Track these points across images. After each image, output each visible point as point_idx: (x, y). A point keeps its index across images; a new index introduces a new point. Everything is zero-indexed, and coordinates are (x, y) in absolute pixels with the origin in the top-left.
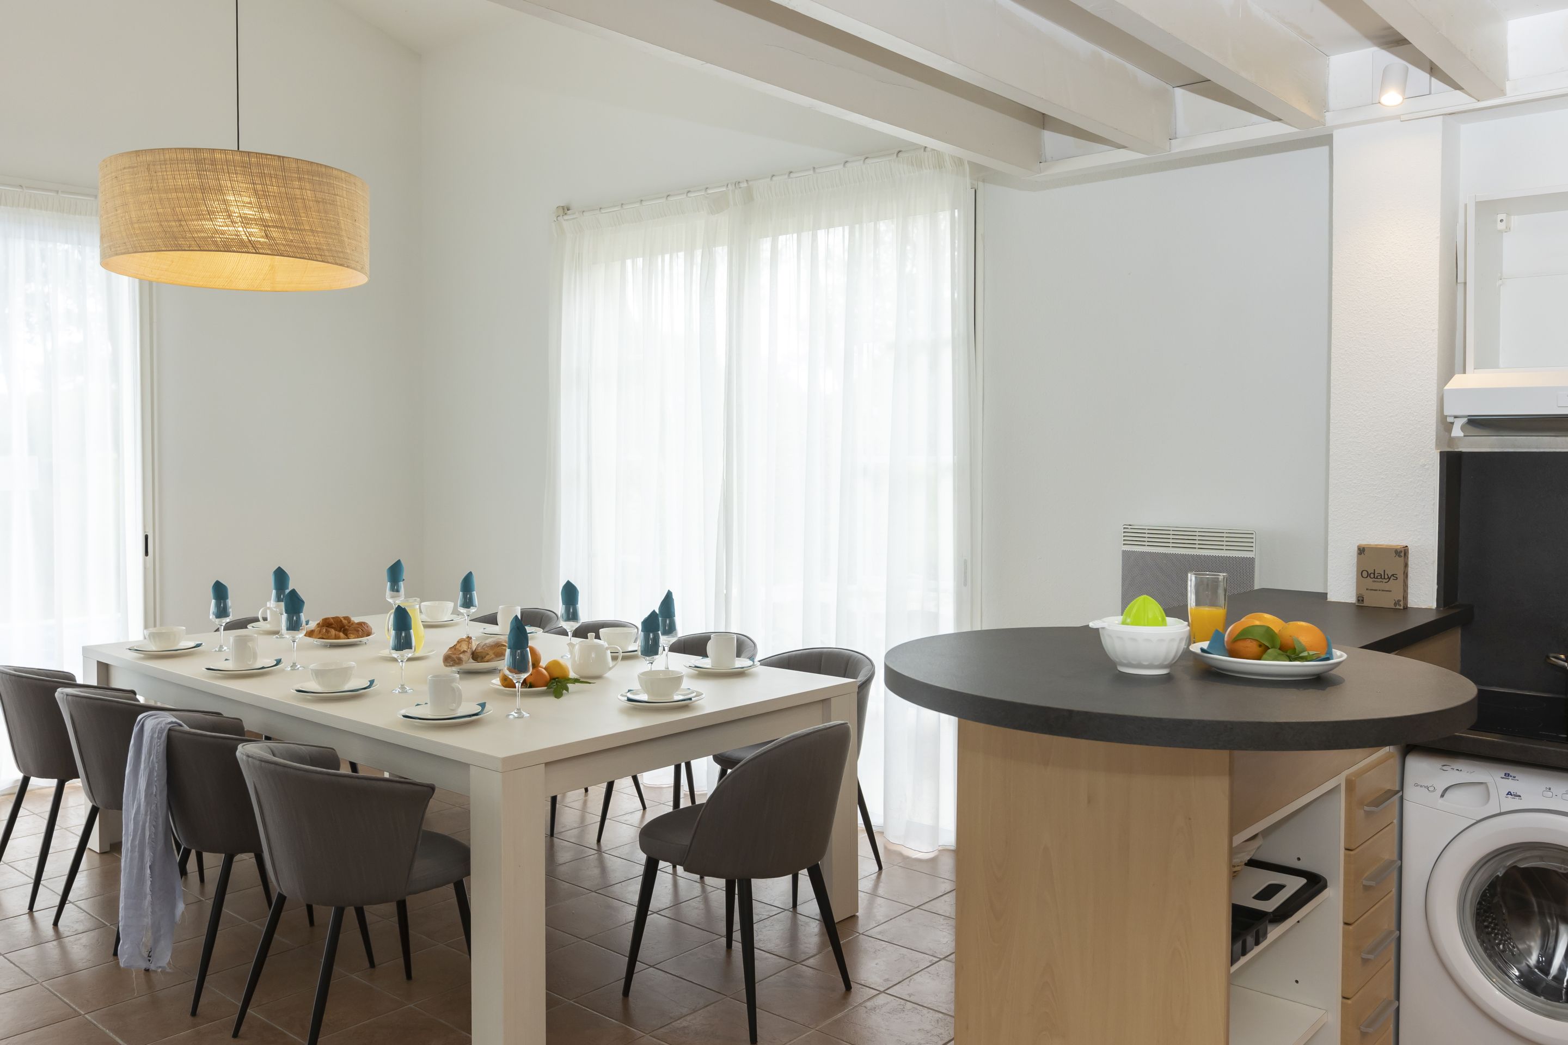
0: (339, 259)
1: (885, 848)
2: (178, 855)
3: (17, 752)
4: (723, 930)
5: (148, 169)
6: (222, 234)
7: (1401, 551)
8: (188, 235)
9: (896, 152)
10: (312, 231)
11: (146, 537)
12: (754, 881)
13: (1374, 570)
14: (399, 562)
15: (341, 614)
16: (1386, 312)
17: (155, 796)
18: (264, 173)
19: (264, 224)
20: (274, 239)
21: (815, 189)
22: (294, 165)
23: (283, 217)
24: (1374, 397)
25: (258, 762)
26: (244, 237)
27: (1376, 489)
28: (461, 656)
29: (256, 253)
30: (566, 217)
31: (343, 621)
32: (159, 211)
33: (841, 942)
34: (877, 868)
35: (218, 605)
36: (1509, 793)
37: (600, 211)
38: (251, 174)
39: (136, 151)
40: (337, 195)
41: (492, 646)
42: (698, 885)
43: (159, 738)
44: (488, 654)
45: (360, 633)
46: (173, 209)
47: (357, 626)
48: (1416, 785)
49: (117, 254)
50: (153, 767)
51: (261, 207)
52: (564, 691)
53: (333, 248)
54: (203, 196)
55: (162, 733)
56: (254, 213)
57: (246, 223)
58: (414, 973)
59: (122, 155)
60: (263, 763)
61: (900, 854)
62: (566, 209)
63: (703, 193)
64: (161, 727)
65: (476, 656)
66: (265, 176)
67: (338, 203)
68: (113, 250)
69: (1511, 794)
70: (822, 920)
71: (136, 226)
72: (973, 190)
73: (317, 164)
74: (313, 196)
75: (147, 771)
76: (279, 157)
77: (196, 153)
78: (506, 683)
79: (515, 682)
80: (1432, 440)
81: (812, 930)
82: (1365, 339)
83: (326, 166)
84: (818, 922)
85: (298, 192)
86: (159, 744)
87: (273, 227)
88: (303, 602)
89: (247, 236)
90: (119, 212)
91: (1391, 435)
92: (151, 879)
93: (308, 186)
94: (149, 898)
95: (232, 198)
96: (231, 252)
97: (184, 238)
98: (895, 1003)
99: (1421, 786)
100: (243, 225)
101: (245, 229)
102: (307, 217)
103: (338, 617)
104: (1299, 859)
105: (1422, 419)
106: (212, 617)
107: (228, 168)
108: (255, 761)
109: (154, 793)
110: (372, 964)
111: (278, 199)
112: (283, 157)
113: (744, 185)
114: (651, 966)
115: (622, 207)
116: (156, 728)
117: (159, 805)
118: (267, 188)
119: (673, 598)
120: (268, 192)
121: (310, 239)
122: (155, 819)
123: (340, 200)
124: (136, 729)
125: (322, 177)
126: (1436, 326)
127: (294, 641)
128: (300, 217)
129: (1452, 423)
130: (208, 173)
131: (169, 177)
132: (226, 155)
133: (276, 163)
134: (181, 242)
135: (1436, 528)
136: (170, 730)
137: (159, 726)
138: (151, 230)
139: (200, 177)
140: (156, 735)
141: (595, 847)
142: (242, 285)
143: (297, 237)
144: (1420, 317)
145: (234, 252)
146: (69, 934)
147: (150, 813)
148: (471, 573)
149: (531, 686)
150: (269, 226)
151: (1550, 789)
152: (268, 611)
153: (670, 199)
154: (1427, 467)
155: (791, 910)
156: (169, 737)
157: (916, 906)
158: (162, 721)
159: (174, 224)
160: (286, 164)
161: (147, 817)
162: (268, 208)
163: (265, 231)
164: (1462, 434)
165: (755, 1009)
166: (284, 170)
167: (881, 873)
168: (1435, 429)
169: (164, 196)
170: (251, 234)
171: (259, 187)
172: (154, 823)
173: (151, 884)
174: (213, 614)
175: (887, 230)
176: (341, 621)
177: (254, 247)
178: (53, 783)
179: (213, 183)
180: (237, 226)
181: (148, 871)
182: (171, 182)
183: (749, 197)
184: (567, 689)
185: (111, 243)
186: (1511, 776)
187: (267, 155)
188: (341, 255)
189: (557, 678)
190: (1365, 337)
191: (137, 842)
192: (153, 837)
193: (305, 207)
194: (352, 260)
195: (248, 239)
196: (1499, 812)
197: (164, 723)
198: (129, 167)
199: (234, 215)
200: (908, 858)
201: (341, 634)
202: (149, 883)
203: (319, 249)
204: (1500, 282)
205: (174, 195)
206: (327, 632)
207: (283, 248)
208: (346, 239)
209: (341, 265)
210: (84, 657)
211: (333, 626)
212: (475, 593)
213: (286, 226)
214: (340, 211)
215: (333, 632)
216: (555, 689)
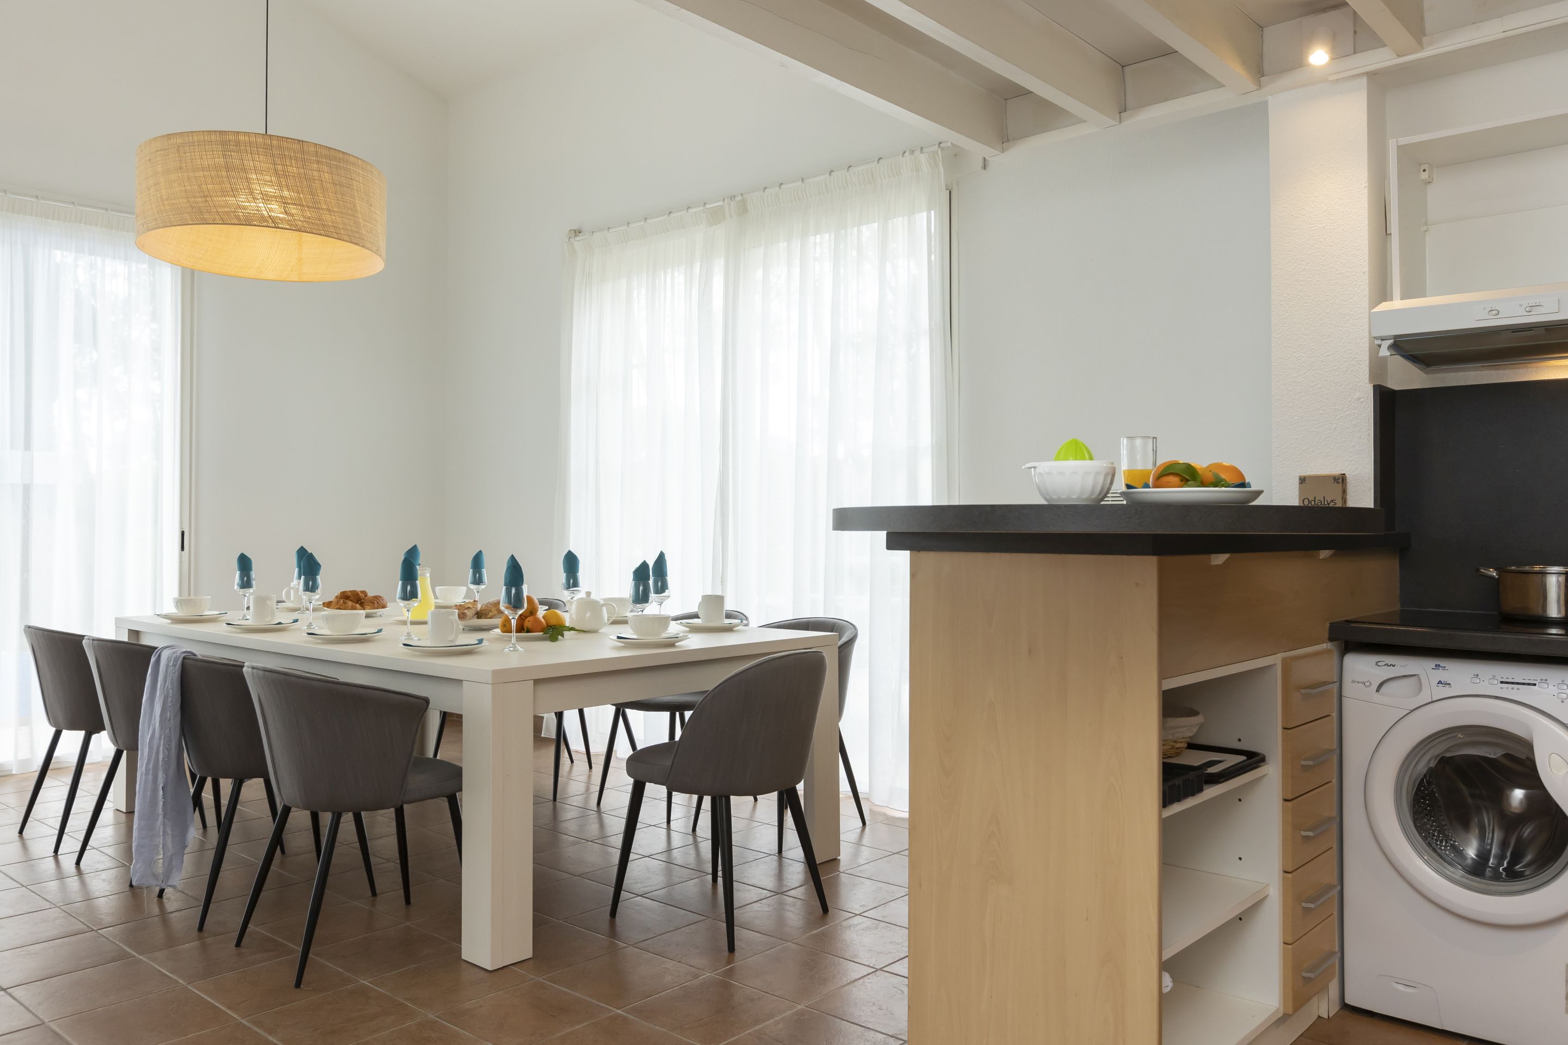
0: (354, 237)
1: (871, 810)
2: (193, 787)
3: (48, 706)
4: (710, 870)
5: (178, 150)
6: (244, 209)
7: (1339, 478)
8: (213, 210)
9: (877, 159)
10: (329, 210)
11: (183, 533)
12: (733, 799)
13: (1315, 497)
14: (415, 547)
15: (358, 589)
16: (1320, 259)
17: (169, 720)
18: (285, 155)
19: (284, 202)
20: (292, 215)
21: (803, 198)
22: (312, 149)
23: (302, 195)
24: (1311, 339)
25: (261, 672)
26: (265, 213)
27: (1315, 424)
28: (466, 611)
29: (276, 227)
30: (577, 238)
31: (361, 594)
32: (187, 188)
33: (822, 879)
34: (861, 825)
35: (242, 578)
36: (1440, 682)
37: (608, 231)
38: (273, 155)
39: (168, 135)
40: (354, 180)
41: (495, 603)
42: (691, 837)
43: (174, 665)
44: (491, 611)
45: (376, 605)
46: (200, 186)
47: (373, 598)
48: (1353, 682)
49: (149, 230)
50: (168, 693)
51: (281, 186)
52: (560, 637)
53: (349, 228)
54: (228, 175)
55: (177, 662)
56: (274, 191)
57: (266, 200)
58: (413, 900)
59: (155, 139)
60: (266, 673)
61: (885, 815)
62: (577, 232)
63: (702, 208)
64: (177, 656)
65: (479, 615)
66: (285, 158)
67: (355, 187)
68: (145, 226)
69: (1442, 683)
70: (806, 862)
71: (166, 202)
72: (948, 191)
73: (335, 149)
74: (330, 178)
75: (163, 696)
76: (299, 141)
77: (222, 135)
78: (505, 629)
79: (511, 618)
80: (1366, 375)
81: (796, 870)
82: (1302, 285)
83: (343, 153)
84: (803, 864)
85: (316, 174)
86: (173, 671)
87: (292, 204)
88: (320, 565)
89: (267, 211)
90: (151, 191)
91: (1328, 373)
92: (163, 800)
93: (326, 169)
94: (161, 817)
95: (254, 177)
96: (252, 225)
97: (210, 212)
98: (869, 923)
99: (1358, 682)
100: (263, 201)
101: (265, 205)
102: (324, 197)
103: (355, 591)
104: (1240, 740)
105: (1356, 356)
106: (236, 587)
107: (251, 150)
108: (259, 671)
109: (168, 718)
110: (374, 893)
111: (297, 179)
112: (303, 141)
113: (739, 198)
114: (639, 896)
115: (628, 225)
116: (172, 657)
117: (172, 730)
118: (287, 168)
119: (666, 558)
120: (288, 172)
121: (327, 217)
122: (169, 743)
123: (357, 184)
124: (153, 659)
125: (339, 162)
126: (1366, 269)
127: (310, 603)
128: (318, 196)
129: (1380, 346)
130: (232, 154)
131: (197, 157)
132: (249, 137)
133: (296, 146)
134: (206, 216)
135: (1371, 456)
136: (184, 658)
137: (174, 655)
138: (179, 206)
139: (224, 156)
140: (171, 664)
141: (595, 809)
142: (271, 276)
143: (314, 215)
144: (1352, 261)
145: (255, 225)
146: (90, 871)
147: (164, 737)
148: (480, 552)
149: (528, 632)
150: (288, 204)
151: (1477, 675)
152: (292, 591)
153: (672, 215)
154: (1362, 400)
155: (777, 855)
156: (183, 666)
157: (895, 852)
158: (177, 651)
159: (200, 199)
160: (306, 148)
161: (161, 742)
162: (287, 186)
163: (284, 207)
164: (1388, 354)
165: (734, 927)
166: (303, 152)
167: (865, 827)
168: (1368, 364)
169: (191, 174)
170: (271, 210)
171: (280, 167)
172: (168, 746)
173: (163, 805)
174: (238, 585)
175: (869, 232)
176: (358, 594)
177: (274, 222)
178: (81, 734)
179: (237, 162)
180: (258, 201)
181: (161, 792)
182: (198, 162)
183: (743, 209)
184: (563, 636)
185: (144, 221)
186: (1441, 667)
187: (287, 138)
188: (356, 235)
189: (554, 626)
190: (1302, 283)
191: (151, 766)
192: (166, 759)
193: (323, 188)
194: (367, 241)
195: (268, 214)
196: (1431, 701)
197: (179, 652)
198: (161, 150)
199: (256, 192)
200: (893, 818)
201: (358, 606)
202: (161, 804)
203: (335, 227)
204: (1425, 228)
205: (201, 173)
206: (344, 603)
207: (300, 223)
208: (362, 221)
209: (356, 244)
210: (117, 627)
211: (350, 599)
212: (484, 571)
213: (304, 203)
214: (355, 194)
215: (350, 603)
216: (551, 635)
